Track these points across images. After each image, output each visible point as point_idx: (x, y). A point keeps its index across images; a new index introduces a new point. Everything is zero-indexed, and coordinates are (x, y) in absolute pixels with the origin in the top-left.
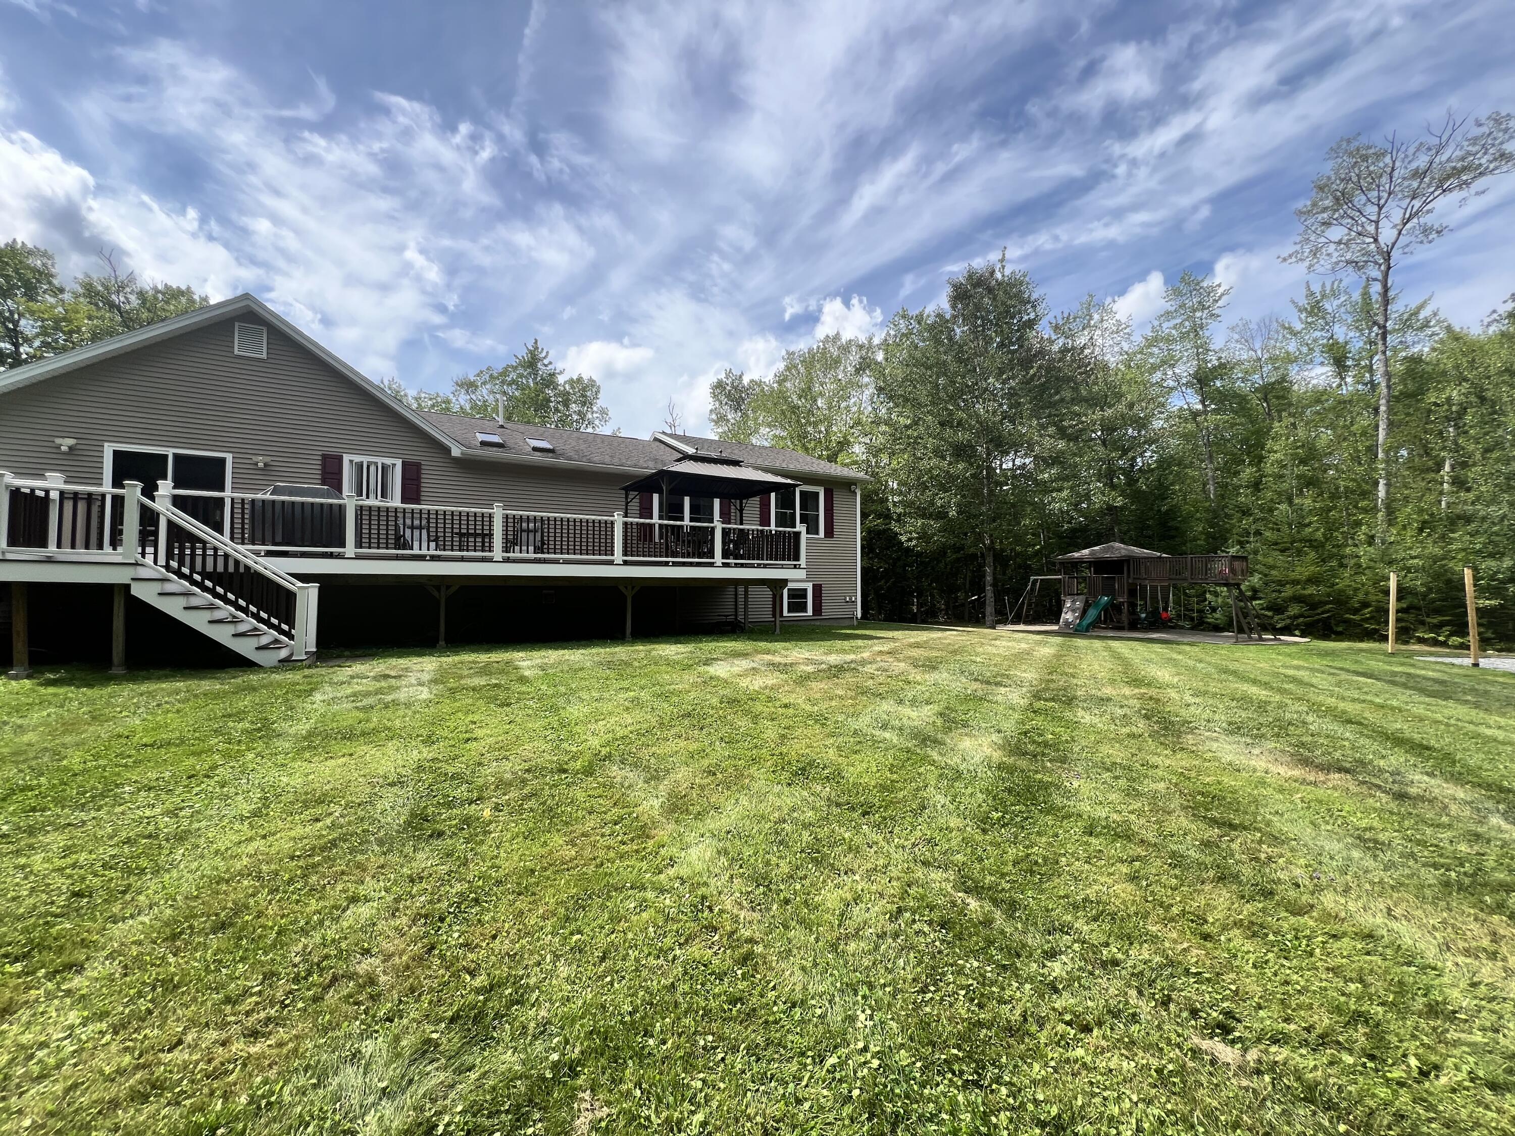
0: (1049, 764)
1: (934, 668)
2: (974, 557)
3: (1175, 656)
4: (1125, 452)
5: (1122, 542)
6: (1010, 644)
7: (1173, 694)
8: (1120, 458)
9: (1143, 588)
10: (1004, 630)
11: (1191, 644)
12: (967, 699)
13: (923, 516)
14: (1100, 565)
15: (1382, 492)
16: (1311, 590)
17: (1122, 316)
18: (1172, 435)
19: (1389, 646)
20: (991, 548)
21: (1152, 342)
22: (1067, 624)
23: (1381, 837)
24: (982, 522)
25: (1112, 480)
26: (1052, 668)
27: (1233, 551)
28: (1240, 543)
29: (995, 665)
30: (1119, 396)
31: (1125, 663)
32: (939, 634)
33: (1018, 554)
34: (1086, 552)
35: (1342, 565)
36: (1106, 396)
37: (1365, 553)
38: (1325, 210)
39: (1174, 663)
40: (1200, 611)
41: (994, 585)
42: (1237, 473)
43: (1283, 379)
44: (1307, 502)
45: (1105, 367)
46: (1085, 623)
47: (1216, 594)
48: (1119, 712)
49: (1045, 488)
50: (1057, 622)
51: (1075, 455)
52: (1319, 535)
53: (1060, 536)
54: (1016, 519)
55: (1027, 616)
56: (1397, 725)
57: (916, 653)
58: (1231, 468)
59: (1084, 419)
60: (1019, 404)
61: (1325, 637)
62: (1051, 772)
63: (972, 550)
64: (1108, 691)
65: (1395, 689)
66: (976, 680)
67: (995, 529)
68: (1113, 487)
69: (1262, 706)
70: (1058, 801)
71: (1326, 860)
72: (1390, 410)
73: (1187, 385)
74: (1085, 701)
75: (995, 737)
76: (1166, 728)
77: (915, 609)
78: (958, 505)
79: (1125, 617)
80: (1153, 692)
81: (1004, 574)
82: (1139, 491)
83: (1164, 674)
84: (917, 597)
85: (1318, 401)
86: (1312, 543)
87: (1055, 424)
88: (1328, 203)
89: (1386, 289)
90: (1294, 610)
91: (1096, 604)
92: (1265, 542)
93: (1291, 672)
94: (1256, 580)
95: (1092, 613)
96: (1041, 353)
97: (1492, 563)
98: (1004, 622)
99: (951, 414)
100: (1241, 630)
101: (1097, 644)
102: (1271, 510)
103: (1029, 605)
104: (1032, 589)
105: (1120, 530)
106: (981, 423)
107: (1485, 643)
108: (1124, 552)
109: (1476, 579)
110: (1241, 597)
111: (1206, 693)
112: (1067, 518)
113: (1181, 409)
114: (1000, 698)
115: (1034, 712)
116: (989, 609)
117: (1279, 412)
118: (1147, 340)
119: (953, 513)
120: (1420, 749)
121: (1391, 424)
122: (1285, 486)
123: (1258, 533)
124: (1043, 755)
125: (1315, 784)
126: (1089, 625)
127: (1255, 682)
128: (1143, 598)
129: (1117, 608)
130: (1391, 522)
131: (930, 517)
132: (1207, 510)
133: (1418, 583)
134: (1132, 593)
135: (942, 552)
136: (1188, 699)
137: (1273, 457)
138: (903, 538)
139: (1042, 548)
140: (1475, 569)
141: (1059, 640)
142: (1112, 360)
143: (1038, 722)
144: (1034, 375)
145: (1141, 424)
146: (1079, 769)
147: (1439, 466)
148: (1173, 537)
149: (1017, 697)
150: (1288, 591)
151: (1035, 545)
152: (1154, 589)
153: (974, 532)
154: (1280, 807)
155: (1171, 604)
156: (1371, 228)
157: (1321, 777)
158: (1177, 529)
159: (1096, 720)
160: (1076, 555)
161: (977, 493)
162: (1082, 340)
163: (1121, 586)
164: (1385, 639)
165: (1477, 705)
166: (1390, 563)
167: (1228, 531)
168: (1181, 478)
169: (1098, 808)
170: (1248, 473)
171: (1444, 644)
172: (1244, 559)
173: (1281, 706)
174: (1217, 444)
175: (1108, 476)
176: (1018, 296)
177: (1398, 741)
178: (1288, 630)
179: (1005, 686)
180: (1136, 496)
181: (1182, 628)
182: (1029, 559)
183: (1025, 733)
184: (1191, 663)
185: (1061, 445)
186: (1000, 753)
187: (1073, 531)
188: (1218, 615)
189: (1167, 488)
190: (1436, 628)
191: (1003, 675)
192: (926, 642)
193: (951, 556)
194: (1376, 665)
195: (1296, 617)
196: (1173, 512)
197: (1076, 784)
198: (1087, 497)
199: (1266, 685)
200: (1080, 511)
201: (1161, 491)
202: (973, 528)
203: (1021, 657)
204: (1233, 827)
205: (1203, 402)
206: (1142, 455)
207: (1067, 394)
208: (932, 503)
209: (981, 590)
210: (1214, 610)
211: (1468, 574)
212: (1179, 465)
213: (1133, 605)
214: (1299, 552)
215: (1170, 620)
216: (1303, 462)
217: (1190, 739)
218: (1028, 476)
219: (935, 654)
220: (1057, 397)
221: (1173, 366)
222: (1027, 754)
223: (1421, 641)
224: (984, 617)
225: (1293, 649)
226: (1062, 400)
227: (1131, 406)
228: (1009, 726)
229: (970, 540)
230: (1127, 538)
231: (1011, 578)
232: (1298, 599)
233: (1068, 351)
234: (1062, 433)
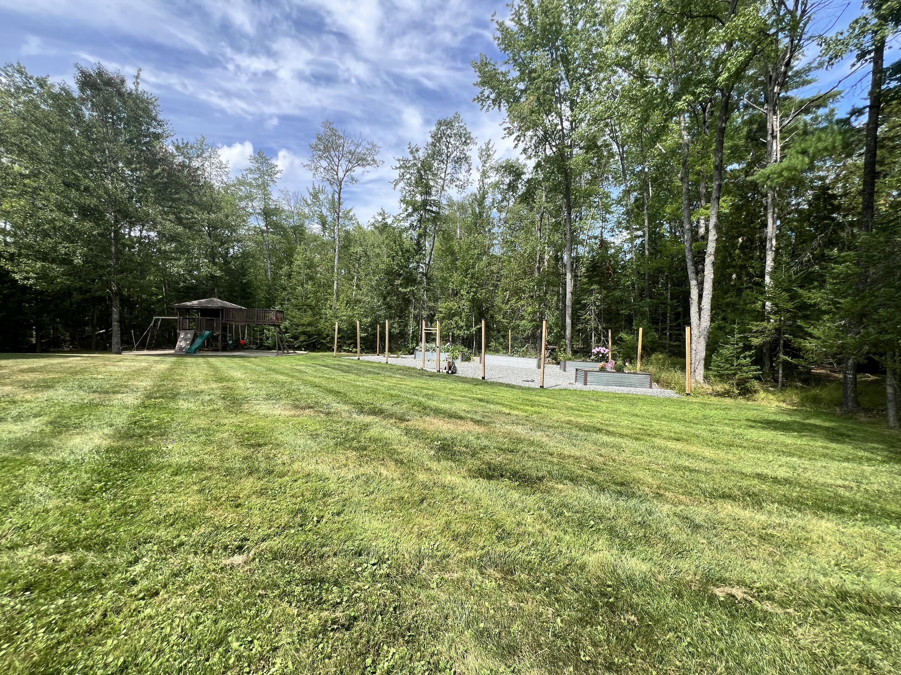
0: (151, 439)
1: (49, 387)
2: (102, 299)
3: (246, 364)
4: (222, 244)
5: (220, 298)
6: (132, 364)
7: (241, 384)
8: (220, 246)
9: (231, 326)
10: (126, 355)
11: (255, 357)
12: (82, 407)
13: (44, 260)
14: (205, 311)
15: (335, 287)
16: (309, 329)
17: (223, 159)
18: (249, 240)
19: (334, 353)
20: (119, 293)
21: (242, 183)
22: (181, 349)
23: (319, 432)
24: (109, 273)
25: (214, 259)
26: (164, 377)
27: (277, 308)
28: (281, 304)
29: (116, 379)
30: (220, 209)
31: (216, 370)
32: (61, 360)
33: (143, 301)
34: (195, 302)
35: (321, 318)
36: (212, 206)
37: (329, 312)
38: (320, 150)
39: (245, 367)
40: (261, 339)
41: (121, 321)
42: (281, 268)
43: (302, 225)
44: (310, 287)
45: (211, 187)
46: (194, 347)
47: (269, 330)
48: (208, 398)
49: (165, 256)
50: (173, 347)
51: (189, 238)
52: (313, 303)
53: (178, 290)
54: (143, 274)
55: (150, 344)
56: (333, 385)
57: (27, 377)
58: (278, 265)
59: (196, 216)
60: (146, 191)
61: (313, 351)
62: (151, 444)
63: (98, 293)
64: (202, 387)
65: (333, 371)
66: (94, 392)
67: (123, 279)
68: (215, 264)
69: (283, 384)
70: (155, 460)
71: (297, 448)
72: (339, 251)
73: (259, 214)
74: (185, 395)
75: (107, 431)
76: (234, 403)
77: (34, 341)
78: (84, 255)
79: (220, 345)
80: (230, 384)
81: (131, 313)
82: (230, 269)
83: (237, 374)
84: (35, 330)
85: (316, 241)
86: (309, 306)
87: (174, 213)
88: (322, 147)
89: (339, 198)
90: (302, 338)
91: (201, 336)
92: (292, 305)
93: (298, 368)
94: (287, 323)
95: (199, 342)
96: (164, 160)
97: (365, 319)
98: (130, 348)
99: (77, 178)
100: (280, 349)
101: (201, 360)
102: (295, 289)
103: (152, 336)
104: (155, 325)
105: (218, 291)
106: (109, 196)
107: (362, 351)
108: (220, 305)
109: (360, 325)
110: (280, 332)
111: (258, 381)
112: (183, 279)
113: (255, 227)
114: (115, 402)
115: (145, 407)
116: (116, 339)
117: (301, 241)
118: (238, 180)
119: (78, 261)
120: (337, 393)
121: (339, 258)
122: (301, 278)
123: (289, 300)
124: (148, 433)
125: (299, 416)
126: (196, 349)
127: (282, 374)
128: (231, 332)
129: (215, 338)
130: (338, 300)
131: (53, 261)
132: (266, 285)
133: (344, 326)
134: (224, 329)
135: (67, 293)
136: (249, 385)
137: (297, 263)
138: (17, 277)
139: (163, 298)
140: (360, 321)
141: (174, 359)
142: (217, 185)
143: (148, 413)
144: (159, 174)
145: (233, 230)
146: (174, 438)
147: (353, 278)
148: (249, 298)
149: (131, 400)
150: (300, 329)
151: (158, 295)
152: (237, 327)
153: (100, 279)
154: (283, 430)
155: (246, 336)
156: (336, 168)
157: (302, 412)
158: (251, 293)
159: (191, 405)
160: (189, 304)
161: (105, 250)
162: (196, 164)
163: (217, 324)
164: (333, 350)
165: (357, 374)
166: (337, 318)
167: (276, 297)
168: (254, 266)
169: (184, 457)
170: (286, 268)
171: (351, 352)
172: (282, 312)
173: (291, 383)
174: (273, 252)
175: (212, 256)
176: (146, 111)
177: (331, 391)
178: (299, 348)
179: (123, 393)
180: (228, 271)
181: (252, 349)
182: (153, 304)
183: (135, 423)
184: (254, 367)
185: (180, 229)
186: (109, 440)
187: (187, 288)
188: (269, 341)
189: (246, 270)
190: (349, 345)
191: (121, 386)
192: (44, 367)
193: (77, 297)
194: (330, 361)
195: (303, 342)
196: (249, 284)
197: (170, 447)
198: (198, 267)
199: (287, 375)
200: (193, 276)
201: (243, 271)
202: (101, 276)
203: (138, 373)
204: (260, 445)
205: (266, 226)
206: (233, 247)
207: (185, 196)
208: (54, 249)
209: (108, 325)
210: (268, 338)
211: (358, 322)
212: (253, 257)
213: (224, 336)
214: (305, 311)
215: (246, 345)
216: (309, 268)
217: (246, 406)
218: (152, 244)
219: (52, 376)
220: (177, 196)
221: (252, 201)
222: (134, 436)
223: (345, 351)
224: (111, 346)
225: (301, 357)
226: (180, 199)
227: (227, 217)
228: (121, 421)
229: (98, 284)
230: (222, 296)
231: (137, 317)
232: (304, 333)
233: (187, 167)
234: (179, 221)
